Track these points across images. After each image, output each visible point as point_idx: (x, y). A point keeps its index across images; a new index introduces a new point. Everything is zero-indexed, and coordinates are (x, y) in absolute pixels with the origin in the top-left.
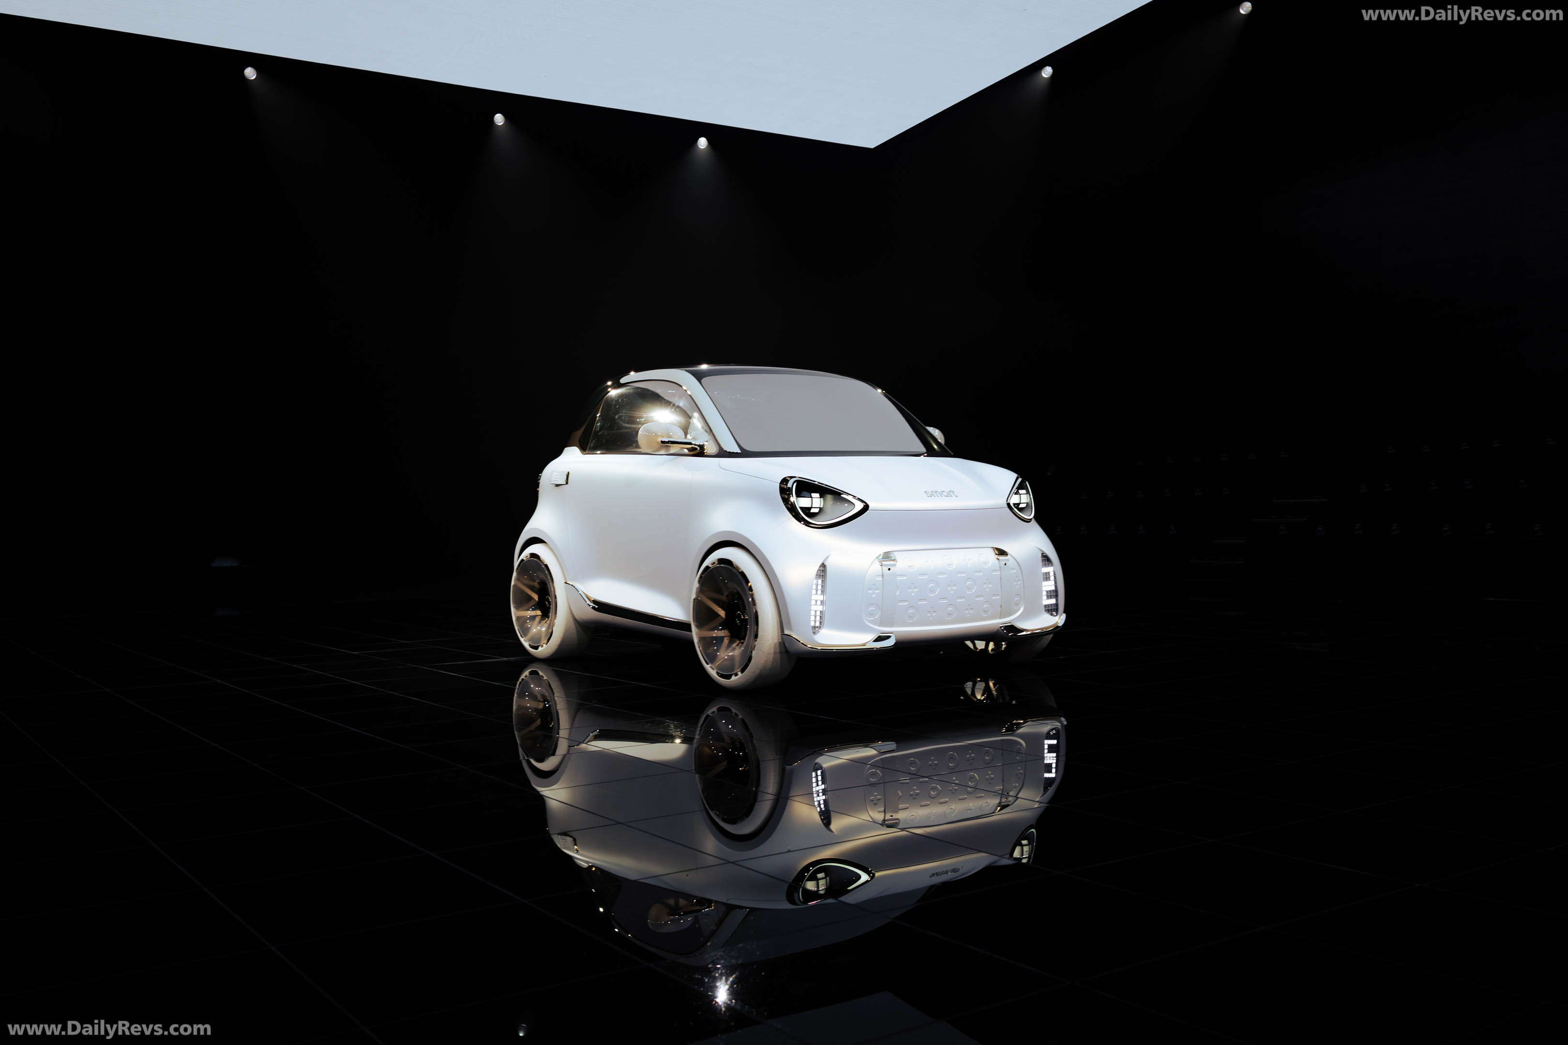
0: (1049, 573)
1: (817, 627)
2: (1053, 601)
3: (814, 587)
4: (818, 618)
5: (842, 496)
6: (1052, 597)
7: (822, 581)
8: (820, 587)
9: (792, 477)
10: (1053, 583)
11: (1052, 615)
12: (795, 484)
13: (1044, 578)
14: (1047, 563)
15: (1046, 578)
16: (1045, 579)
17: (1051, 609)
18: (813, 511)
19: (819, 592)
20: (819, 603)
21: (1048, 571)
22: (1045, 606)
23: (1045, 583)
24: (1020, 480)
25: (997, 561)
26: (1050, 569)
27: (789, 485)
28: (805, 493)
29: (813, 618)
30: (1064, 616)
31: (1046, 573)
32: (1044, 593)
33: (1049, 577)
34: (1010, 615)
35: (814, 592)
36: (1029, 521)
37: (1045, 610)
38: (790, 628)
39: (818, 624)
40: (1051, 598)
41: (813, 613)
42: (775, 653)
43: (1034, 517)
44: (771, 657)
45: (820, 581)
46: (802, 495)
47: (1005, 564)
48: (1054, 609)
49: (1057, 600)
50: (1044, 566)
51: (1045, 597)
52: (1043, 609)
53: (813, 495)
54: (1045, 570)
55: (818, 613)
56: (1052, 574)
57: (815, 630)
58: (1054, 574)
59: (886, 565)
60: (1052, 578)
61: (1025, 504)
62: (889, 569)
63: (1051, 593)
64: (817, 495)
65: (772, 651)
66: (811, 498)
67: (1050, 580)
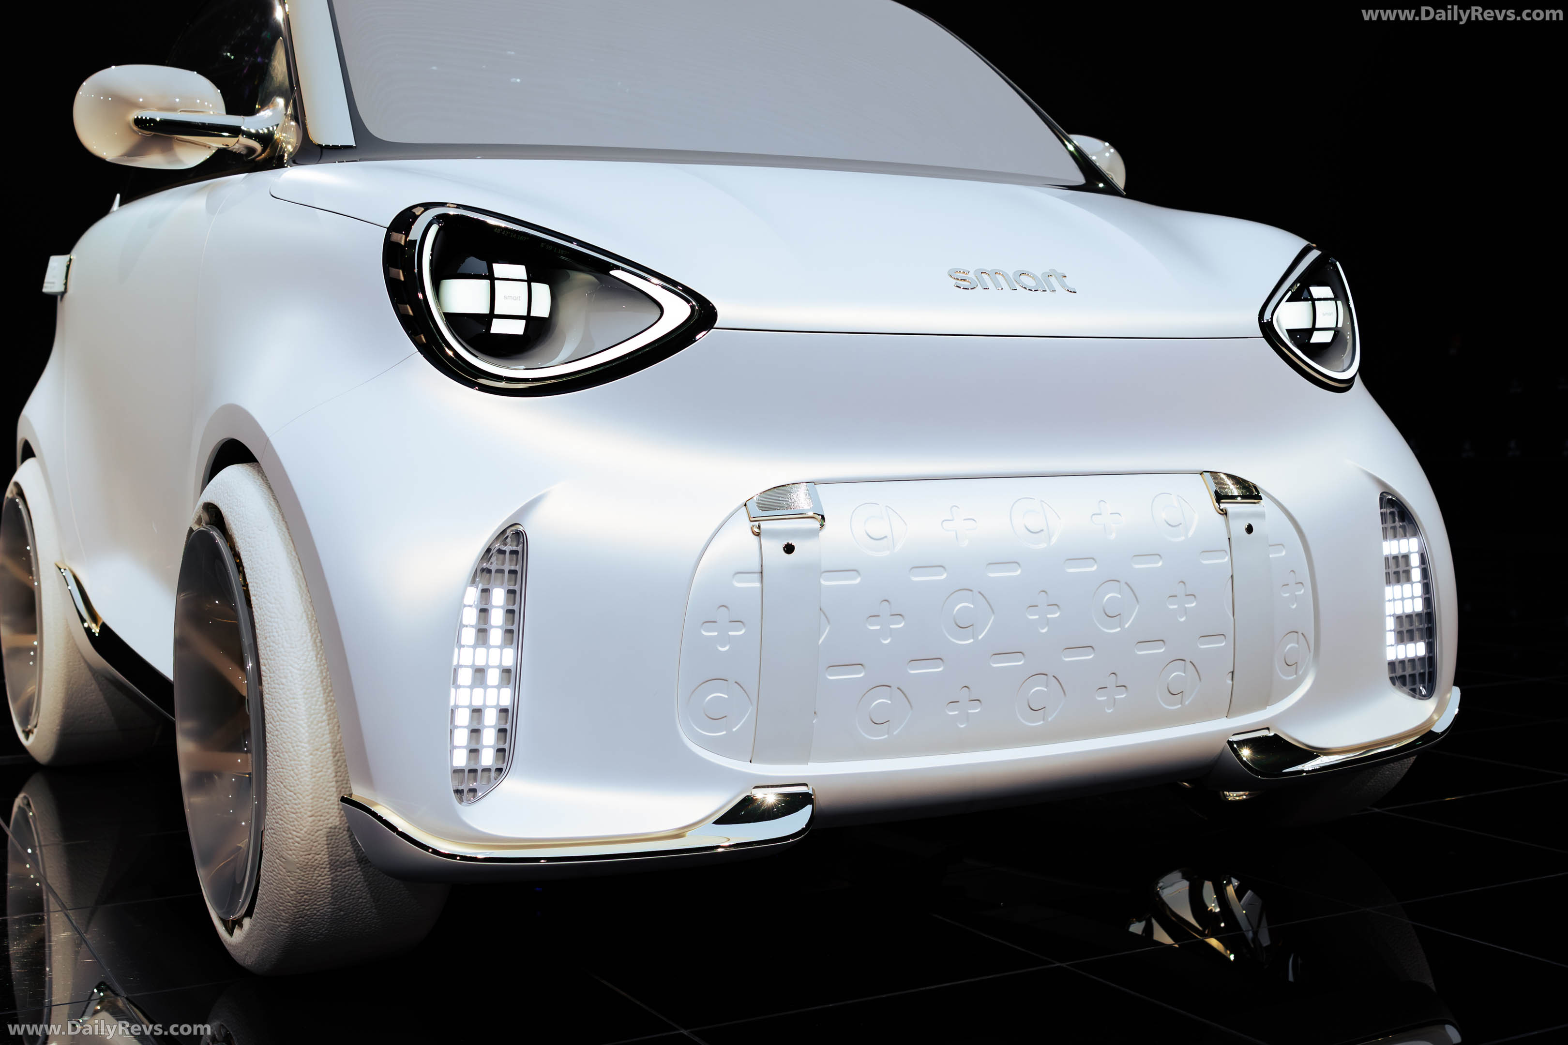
0: (1406, 557)
1: (487, 770)
2: (1418, 649)
3: (470, 616)
4: (489, 737)
5: (612, 273)
6: (1417, 634)
7: (511, 592)
8: (497, 617)
9: (427, 206)
10: (1418, 589)
11: (1414, 692)
12: (434, 229)
13: (1388, 574)
14: (1398, 524)
15: (1397, 573)
16: (1392, 577)
17: (1413, 676)
18: (498, 327)
19: (496, 636)
20: (493, 677)
21: (1404, 551)
22: (1392, 664)
23: (1392, 591)
24: (1315, 254)
25: (1221, 518)
26: (1409, 546)
27: (415, 233)
28: (474, 263)
29: (462, 737)
30: (1455, 695)
31: (1396, 558)
32: (1390, 624)
33: (1407, 573)
34: (1265, 702)
35: (469, 636)
36: (1344, 386)
37: (1392, 679)
38: (368, 779)
39: (487, 758)
40: (1412, 639)
41: (463, 718)
42: (335, 865)
43: (1360, 370)
44: (324, 879)
45: (499, 596)
46: (460, 271)
47: (1250, 529)
48: (1422, 675)
49: (1430, 647)
50: (1390, 533)
51: (1391, 638)
52: (1386, 674)
53: (499, 269)
54: (1393, 547)
55: (491, 718)
56: (1415, 560)
57: (475, 780)
58: (1423, 559)
59: (775, 534)
60: (1416, 574)
61: (1331, 334)
62: (789, 549)
63: (1411, 624)
64: (520, 271)
65: (323, 857)
66: (486, 283)
67: (1408, 579)
